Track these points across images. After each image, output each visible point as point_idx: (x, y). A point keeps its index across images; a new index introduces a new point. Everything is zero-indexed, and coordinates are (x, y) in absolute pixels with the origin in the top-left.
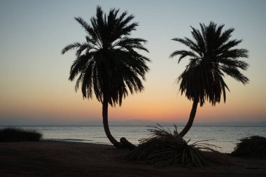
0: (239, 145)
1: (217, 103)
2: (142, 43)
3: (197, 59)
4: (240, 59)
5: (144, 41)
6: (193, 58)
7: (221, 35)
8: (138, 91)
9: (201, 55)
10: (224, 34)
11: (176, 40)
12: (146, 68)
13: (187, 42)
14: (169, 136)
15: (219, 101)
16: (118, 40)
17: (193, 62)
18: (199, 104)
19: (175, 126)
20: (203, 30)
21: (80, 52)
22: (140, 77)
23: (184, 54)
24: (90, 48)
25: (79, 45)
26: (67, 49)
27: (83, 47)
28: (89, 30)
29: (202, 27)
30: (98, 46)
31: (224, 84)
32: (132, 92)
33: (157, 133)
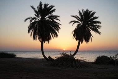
0: (97, 59)
1: (88, 42)
2: (58, 17)
3: (80, 24)
4: (98, 24)
5: (58, 16)
6: (79, 24)
7: (90, 14)
8: (56, 37)
9: (82, 23)
10: (91, 14)
11: (72, 16)
12: (59, 28)
13: (76, 17)
14: (68, 55)
15: (89, 41)
16: (48, 16)
17: (79, 25)
18: (81, 43)
19: (70, 52)
20: (83, 12)
21: (31, 21)
22: (57, 31)
23: (75, 22)
24: (36, 19)
25: (31, 18)
26: (26, 20)
27: (33, 19)
28: (36, 11)
29: (83, 11)
30: (39, 18)
31: (91, 35)
32: (53, 38)
33: (63, 54)
